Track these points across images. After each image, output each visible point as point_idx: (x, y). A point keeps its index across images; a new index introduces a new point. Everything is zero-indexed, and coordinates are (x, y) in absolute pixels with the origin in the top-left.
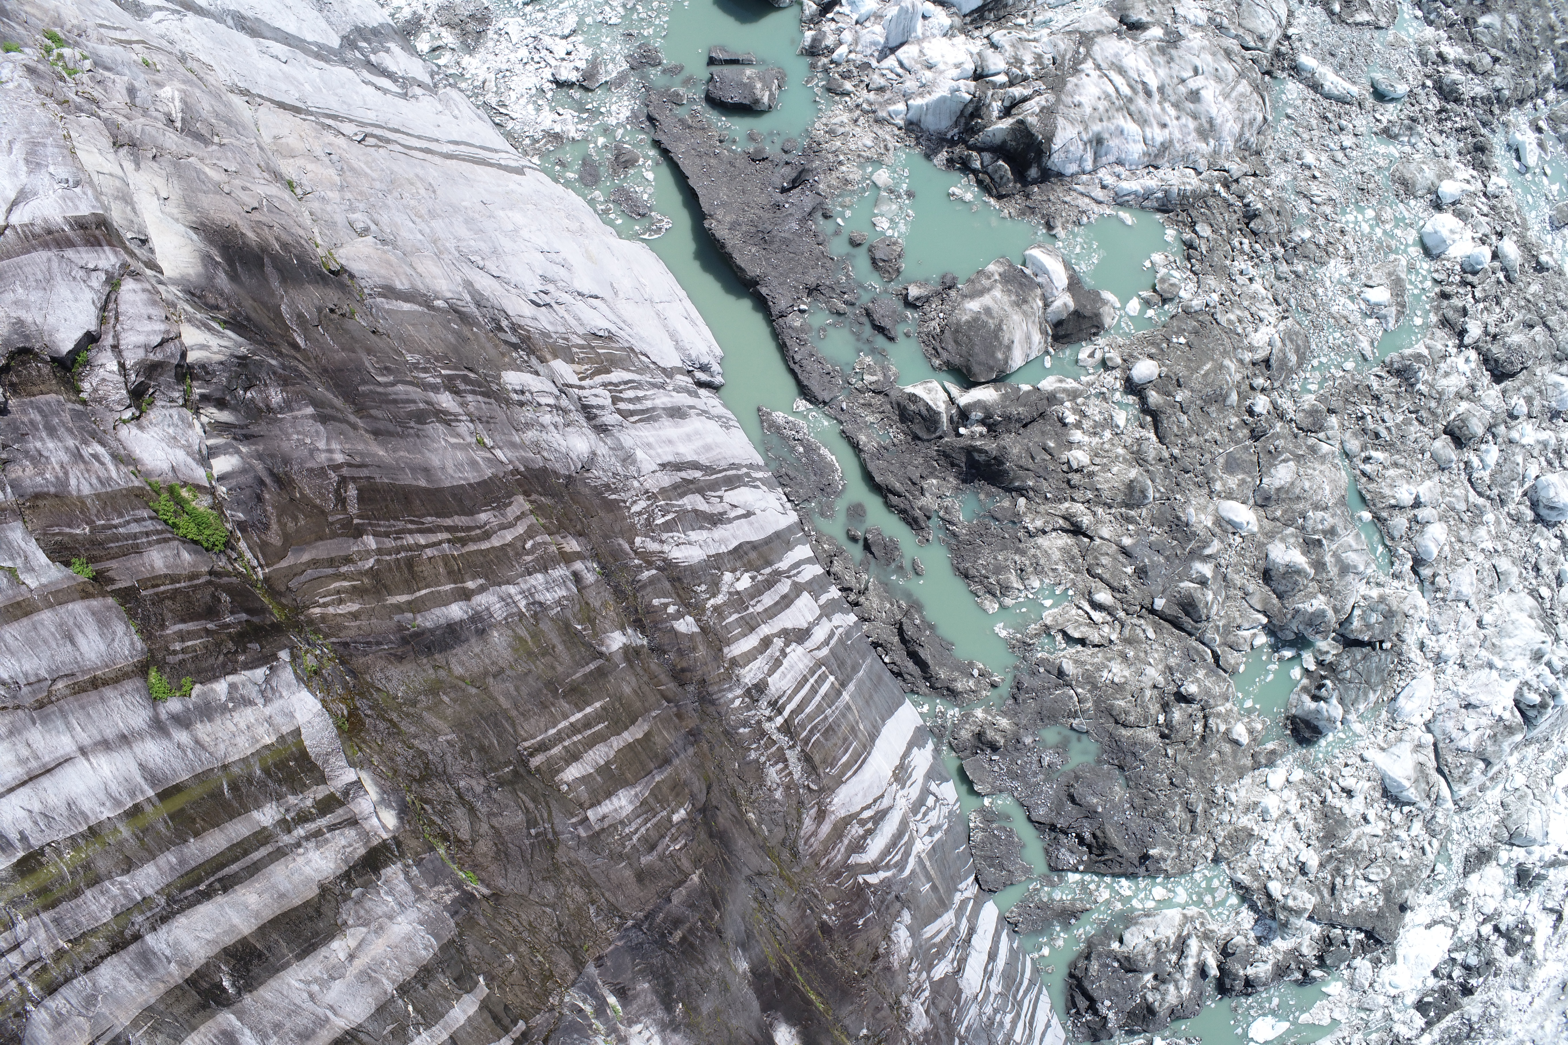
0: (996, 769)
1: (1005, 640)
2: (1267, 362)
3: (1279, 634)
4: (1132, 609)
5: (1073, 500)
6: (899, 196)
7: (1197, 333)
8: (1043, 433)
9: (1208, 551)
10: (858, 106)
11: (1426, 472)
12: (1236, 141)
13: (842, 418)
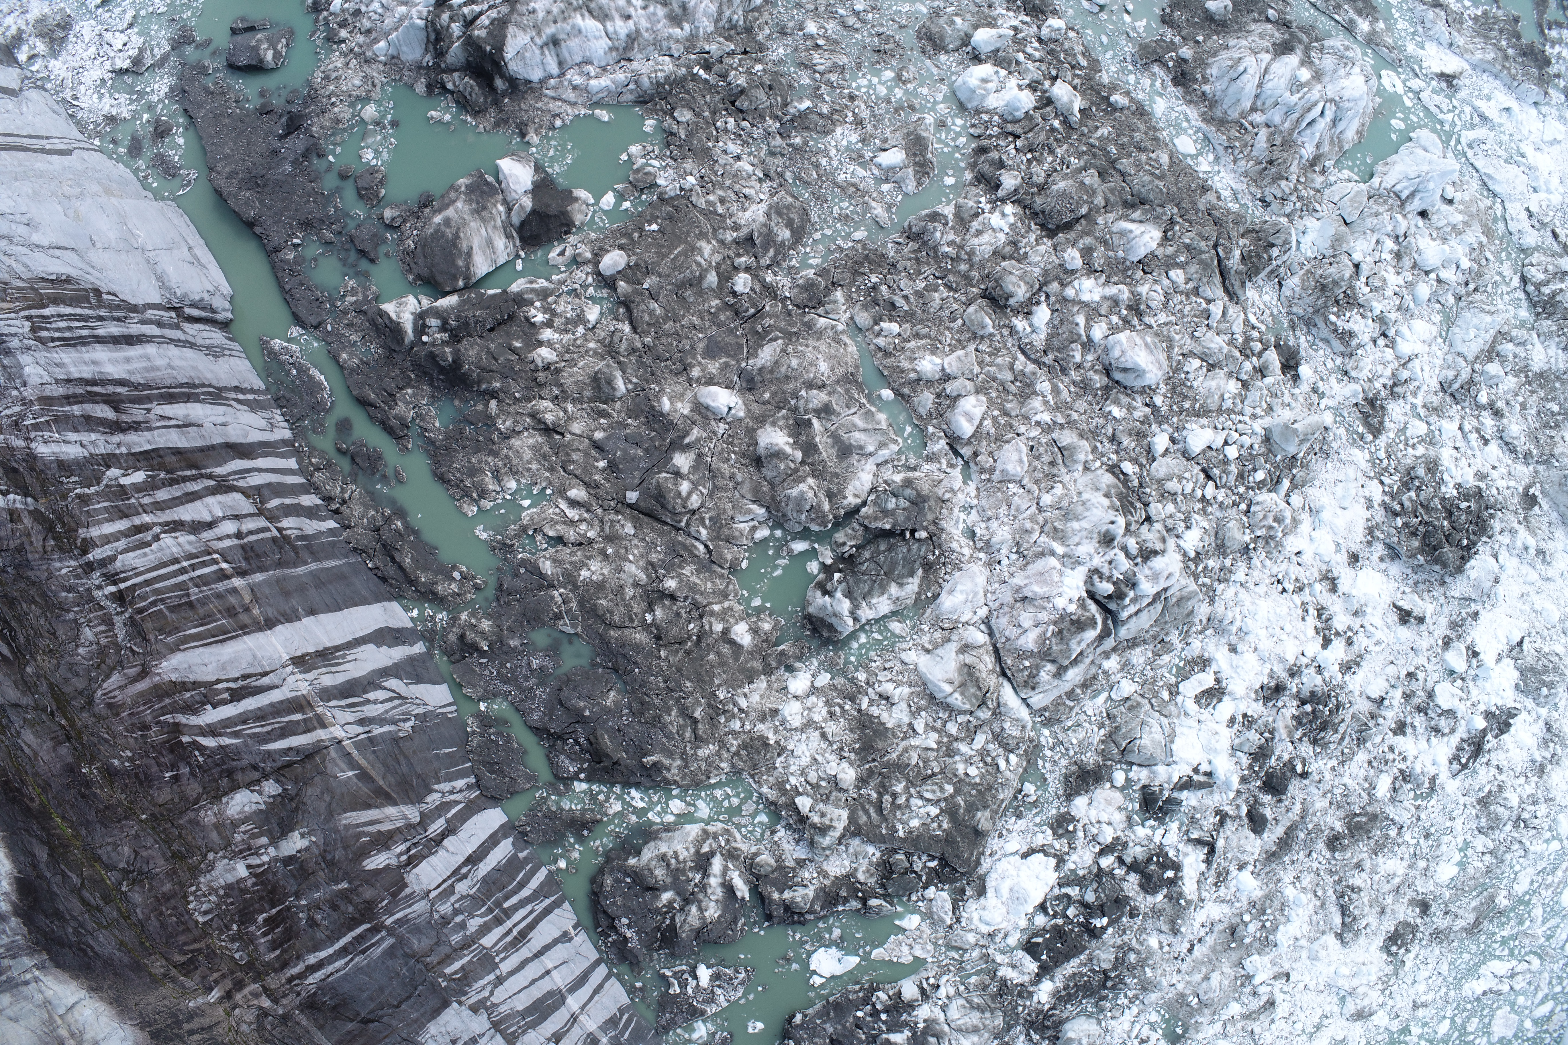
0: (487, 672)
1: (486, 541)
2: (750, 239)
3: (786, 526)
4: (606, 504)
5: (541, 398)
6: (384, 127)
7: (670, 218)
8: (508, 334)
9: (687, 440)
10: (351, 50)
11: (959, 341)
12: (717, 21)
13: (329, 339)
